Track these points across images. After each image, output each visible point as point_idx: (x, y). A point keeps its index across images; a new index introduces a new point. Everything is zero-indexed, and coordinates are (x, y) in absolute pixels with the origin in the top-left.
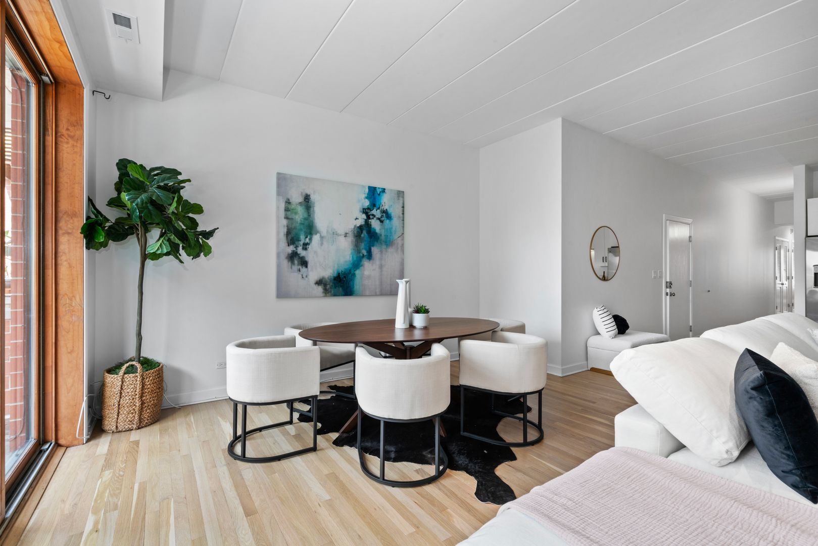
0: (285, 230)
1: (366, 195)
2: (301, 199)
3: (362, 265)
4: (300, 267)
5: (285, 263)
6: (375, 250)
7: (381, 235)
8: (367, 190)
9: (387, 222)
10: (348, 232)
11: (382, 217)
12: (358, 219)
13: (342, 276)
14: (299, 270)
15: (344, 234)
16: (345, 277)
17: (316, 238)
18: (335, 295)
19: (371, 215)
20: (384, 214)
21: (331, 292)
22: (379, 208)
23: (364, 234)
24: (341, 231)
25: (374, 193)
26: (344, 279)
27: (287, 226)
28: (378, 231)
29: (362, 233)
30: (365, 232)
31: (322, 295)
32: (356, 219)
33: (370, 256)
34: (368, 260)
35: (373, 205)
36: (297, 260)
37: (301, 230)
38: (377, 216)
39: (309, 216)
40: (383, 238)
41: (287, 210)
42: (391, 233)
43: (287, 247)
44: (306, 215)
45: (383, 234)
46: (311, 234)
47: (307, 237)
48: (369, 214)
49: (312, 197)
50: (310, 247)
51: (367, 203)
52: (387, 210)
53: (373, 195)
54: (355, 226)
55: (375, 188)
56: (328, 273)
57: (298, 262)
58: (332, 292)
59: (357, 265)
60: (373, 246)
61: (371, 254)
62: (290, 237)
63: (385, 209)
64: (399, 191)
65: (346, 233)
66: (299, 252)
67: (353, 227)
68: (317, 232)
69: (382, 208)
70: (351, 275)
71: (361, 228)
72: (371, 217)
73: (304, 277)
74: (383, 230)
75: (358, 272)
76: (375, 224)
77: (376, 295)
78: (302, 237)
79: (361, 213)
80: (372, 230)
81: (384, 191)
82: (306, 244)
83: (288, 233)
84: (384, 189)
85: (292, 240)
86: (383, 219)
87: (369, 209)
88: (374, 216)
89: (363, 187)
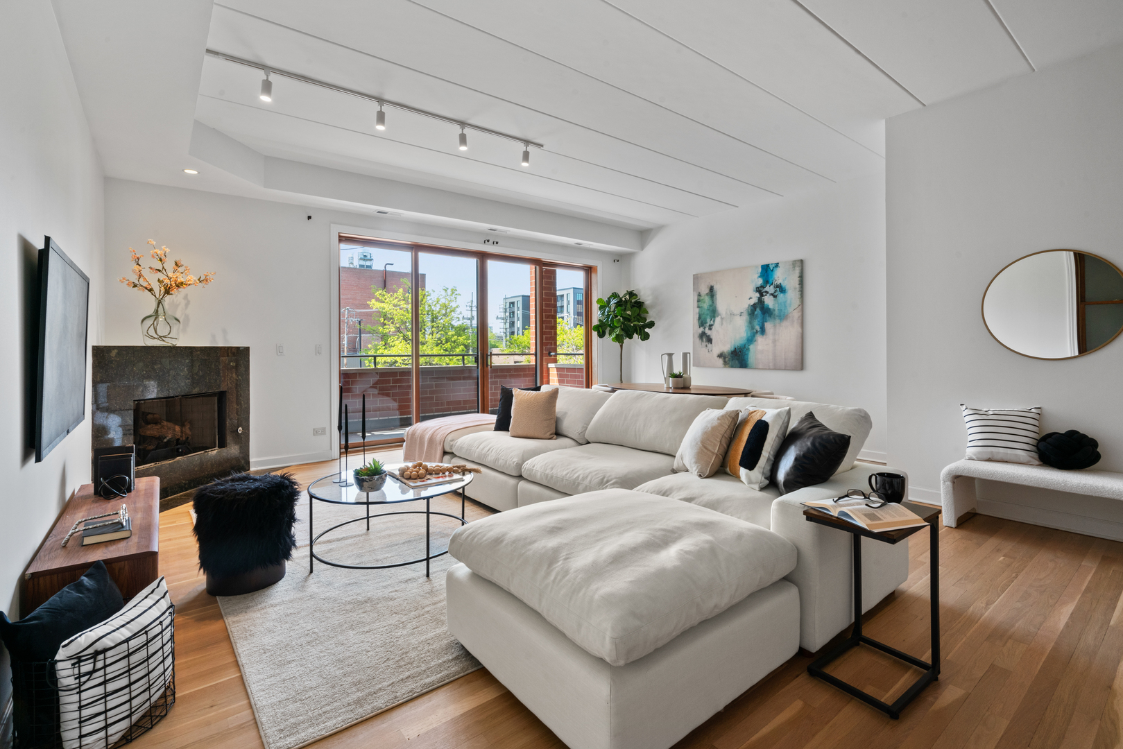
0: (698, 316)
1: (759, 275)
2: (707, 291)
3: (756, 340)
4: (707, 343)
5: (698, 340)
6: (768, 326)
7: (774, 310)
8: (760, 270)
9: (781, 296)
10: (742, 311)
11: (775, 292)
13: (738, 351)
14: (706, 346)
15: (739, 313)
16: (740, 351)
17: (718, 320)
18: (732, 367)
19: (764, 292)
20: (778, 289)
21: (729, 364)
22: (772, 284)
23: (758, 311)
24: (737, 312)
25: (766, 271)
26: (740, 353)
27: (699, 313)
28: (771, 306)
29: (755, 310)
30: (758, 310)
31: (722, 366)
32: (750, 298)
33: (763, 331)
34: (762, 336)
35: (766, 282)
36: (706, 338)
37: (707, 314)
38: (770, 292)
39: (713, 302)
40: (776, 312)
41: (699, 301)
42: (785, 306)
43: (699, 329)
44: (711, 303)
45: (776, 309)
46: (714, 317)
47: (711, 320)
48: (762, 291)
49: (715, 288)
50: (713, 327)
51: (760, 282)
52: (780, 284)
53: (766, 272)
54: (749, 305)
55: (768, 266)
56: (727, 348)
57: (706, 340)
58: (731, 364)
59: (751, 340)
60: (766, 322)
61: (765, 330)
62: (700, 321)
63: (778, 283)
64: (795, 261)
65: (742, 313)
66: (706, 332)
67: (747, 306)
68: (719, 315)
69: (775, 283)
70: (746, 349)
71: (754, 306)
72: (764, 294)
73: (710, 351)
74: (777, 305)
75: (752, 347)
76: (768, 300)
77: (770, 369)
78: (708, 320)
79: (755, 292)
80: (765, 306)
81: (777, 265)
82: (711, 326)
83: (700, 318)
84: (778, 263)
85: (702, 323)
86: (776, 294)
87: (763, 287)
88: (767, 292)
89: (757, 267)
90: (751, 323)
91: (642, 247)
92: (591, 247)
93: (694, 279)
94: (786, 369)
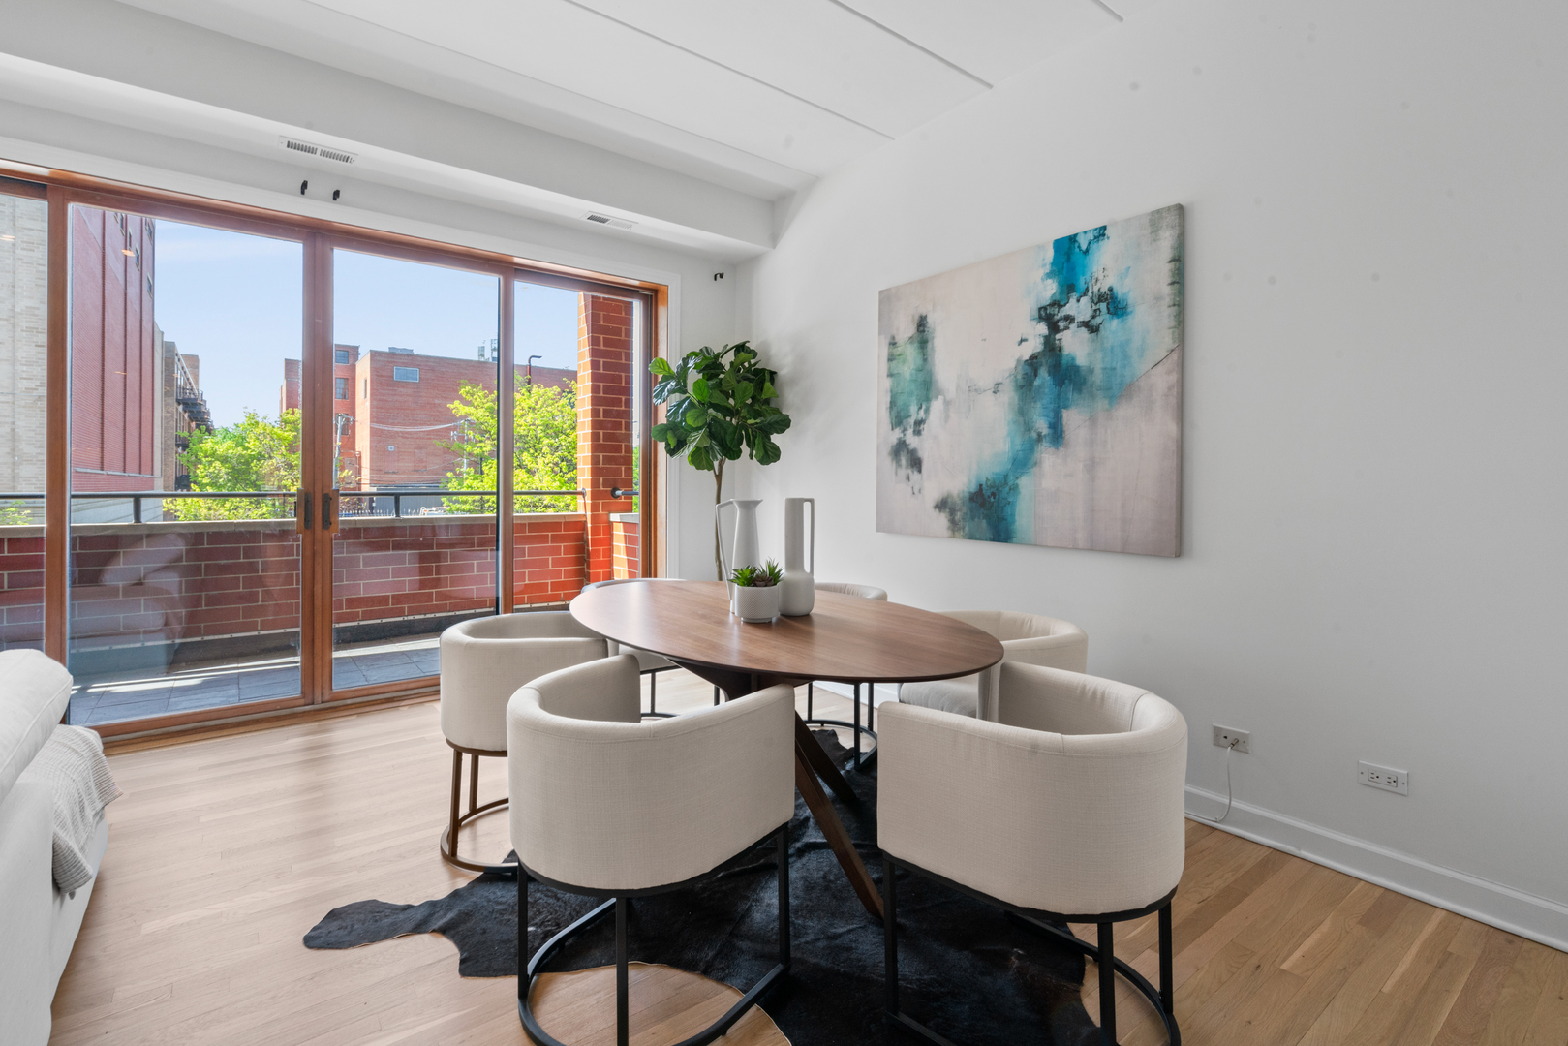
0: (889, 399)
1: (1048, 269)
2: (912, 330)
3: (1036, 463)
4: (910, 471)
5: (888, 463)
6: (1074, 419)
7: (1091, 371)
8: (1050, 254)
9: (1112, 326)
10: (1000, 380)
11: (1094, 317)
12: (1025, 340)
13: (987, 493)
14: (908, 478)
15: (991, 386)
16: (993, 494)
17: (937, 405)
18: (971, 537)
19: (1061, 319)
20: (1103, 306)
21: (963, 528)
22: (1085, 294)
23: (1044, 376)
24: (986, 382)
25: (1068, 255)
26: (992, 499)
27: (891, 391)
28: (1081, 360)
29: (1036, 375)
30: (1043, 373)
31: (947, 533)
32: (1022, 340)
33: (1057, 435)
34: (1052, 450)
35: (1069, 288)
36: (907, 457)
37: (911, 394)
38: (1080, 318)
39: (925, 361)
40: (1098, 377)
41: (891, 358)
42: (1126, 357)
43: (891, 432)
44: (919, 362)
45: (1098, 367)
46: (928, 400)
47: (920, 408)
48: (1056, 317)
49: (929, 320)
50: (925, 427)
51: (1050, 289)
52: (1111, 289)
53: (1069, 259)
54: (1018, 361)
55: (1073, 239)
56: (959, 485)
57: (907, 461)
58: (966, 529)
59: (1023, 461)
60: (1066, 407)
61: (1062, 432)
62: (893, 412)
63: (1105, 289)
64: (1158, 212)
65: (998, 384)
66: (907, 442)
67: (1013, 364)
68: (939, 393)
69: (1096, 289)
70: (1007, 489)
71: (1033, 363)
72: (1061, 325)
73: (916, 491)
74: (1099, 355)
75: (1025, 483)
76: (1075, 344)
77: (1076, 549)
78: (913, 408)
79: (1034, 323)
80: (1064, 362)
81: (1101, 233)
82: (919, 423)
83: (893, 404)
84: (1104, 228)
85: (898, 419)
86: (1098, 320)
87: (1057, 304)
88: (1069, 319)
89: (1041, 247)
90: (1022, 411)
91: (774, 239)
93: (881, 302)
94: (1125, 550)
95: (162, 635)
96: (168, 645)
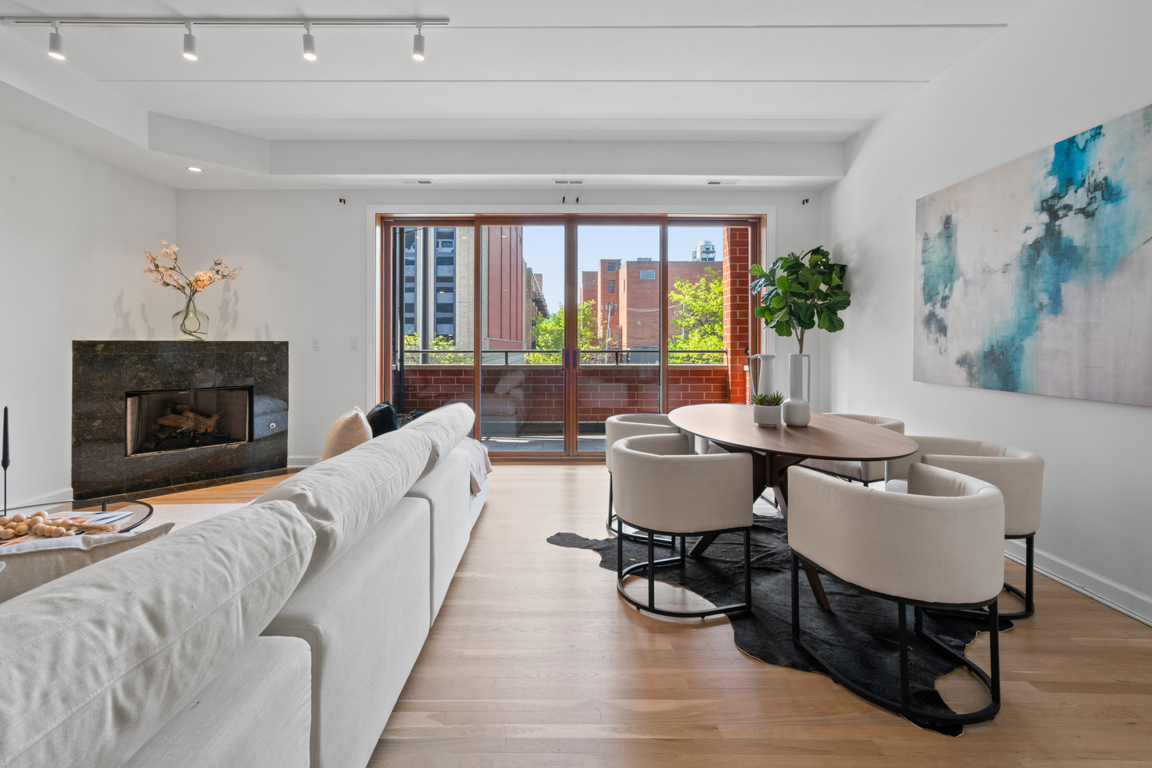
0: (923, 281)
1: (1049, 168)
2: (940, 228)
3: (1038, 328)
4: (938, 335)
5: (922, 330)
6: (1071, 291)
7: (1087, 250)
8: (1052, 156)
9: (1106, 211)
10: (1009, 262)
11: (1089, 204)
12: (1030, 228)
13: (997, 352)
14: (937, 341)
15: (1002, 267)
16: (1003, 353)
17: (958, 285)
18: (985, 387)
19: (1060, 208)
20: (1098, 194)
21: (979, 380)
22: (1082, 185)
23: (1045, 258)
24: (998, 263)
25: (1068, 154)
26: (1001, 357)
27: (925, 275)
28: (1078, 241)
29: (1038, 256)
30: (1045, 254)
31: (966, 383)
32: (1027, 229)
33: (1056, 304)
34: (1053, 316)
35: (1068, 182)
36: (935, 324)
37: (940, 276)
38: (1077, 206)
39: (950, 250)
40: (1093, 255)
41: (924, 251)
42: (1118, 236)
43: (924, 306)
44: (946, 251)
45: (1093, 245)
46: (952, 280)
47: (946, 287)
48: (1056, 207)
49: (953, 218)
50: (950, 302)
51: (1052, 184)
52: (1106, 179)
53: (1069, 156)
54: (1024, 246)
55: (1072, 141)
56: (975, 345)
57: (935, 328)
58: (981, 380)
59: (1027, 326)
60: (1064, 281)
61: (1061, 301)
62: (927, 291)
63: (1100, 179)
65: (1007, 265)
66: (936, 313)
67: (1018, 248)
68: (960, 275)
69: (1092, 180)
70: (1014, 349)
71: (1036, 246)
72: (1061, 213)
73: (942, 351)
74: (1094, 236)
75: (1028, 344)
76: (1072, 227)
77: (1072, 398)
78: (941, 288)
79: (1037, 213)
80: (1063, 243)
81: (1097, 132)
82: (945, 298)
83: (926, 284)
84: (1100, 127)
85: (929, 296)
86: (1094, 206)
87: (1057, 196)
88: (1068, 208)
89: (1044, 151)
90: (1027, 285)
91: (845, 169)
92: (738, 184)
93: (917, 208)
94: (1117, 400)
95: (514, 418)
96: (517, 424)
